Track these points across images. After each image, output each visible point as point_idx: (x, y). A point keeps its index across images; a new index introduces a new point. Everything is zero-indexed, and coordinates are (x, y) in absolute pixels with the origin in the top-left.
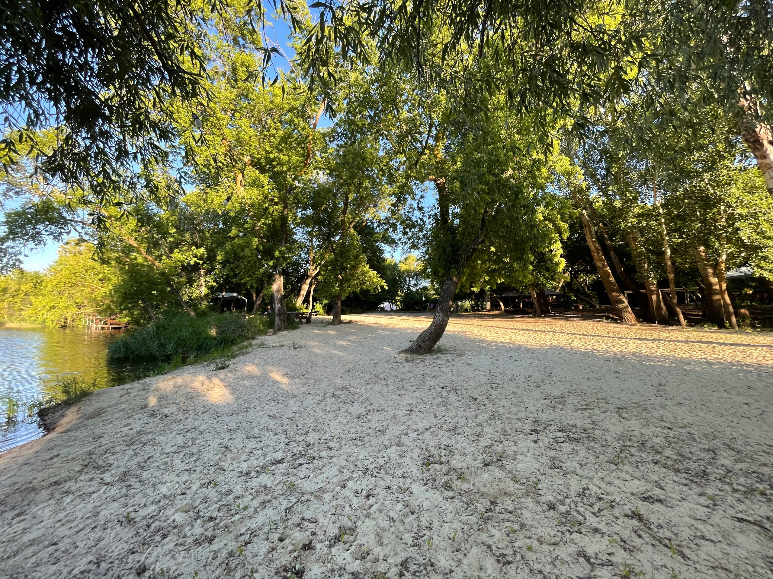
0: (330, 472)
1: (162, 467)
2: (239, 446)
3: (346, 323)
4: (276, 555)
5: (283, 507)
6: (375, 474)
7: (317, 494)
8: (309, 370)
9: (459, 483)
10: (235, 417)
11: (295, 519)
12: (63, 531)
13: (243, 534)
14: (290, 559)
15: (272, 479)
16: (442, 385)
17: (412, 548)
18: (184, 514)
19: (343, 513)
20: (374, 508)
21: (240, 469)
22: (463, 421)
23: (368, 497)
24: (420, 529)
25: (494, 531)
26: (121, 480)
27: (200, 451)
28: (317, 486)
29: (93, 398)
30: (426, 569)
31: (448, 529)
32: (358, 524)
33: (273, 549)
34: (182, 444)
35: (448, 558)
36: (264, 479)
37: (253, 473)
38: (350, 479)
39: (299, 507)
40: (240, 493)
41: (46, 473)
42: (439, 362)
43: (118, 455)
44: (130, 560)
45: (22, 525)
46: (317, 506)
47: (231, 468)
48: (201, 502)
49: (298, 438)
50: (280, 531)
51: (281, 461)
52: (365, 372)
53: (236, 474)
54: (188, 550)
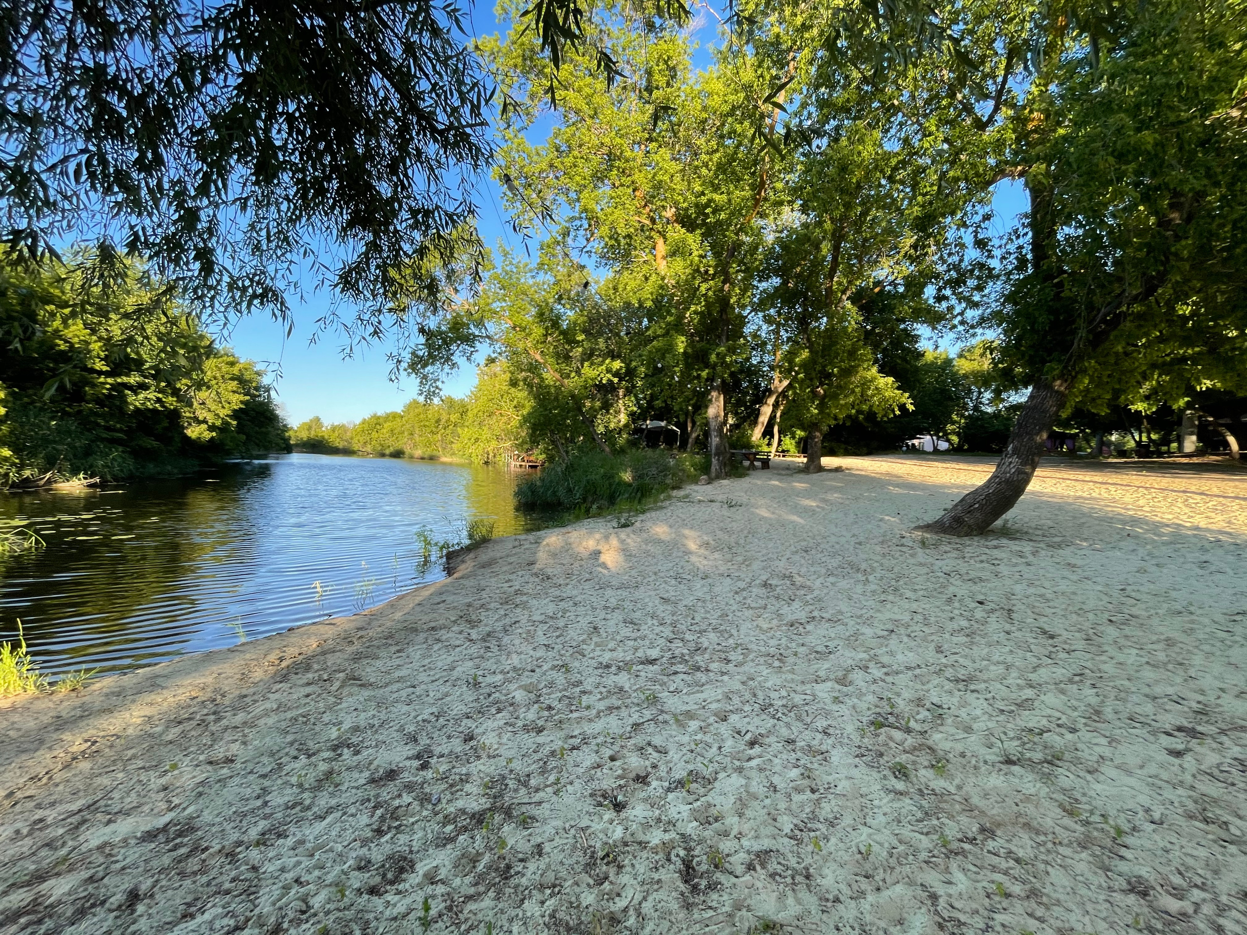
0: (711, 693)
1: (524, 635)
2: (610, 630)
3: (830, 471)
4: (599, 774)
5: (631, 721)
6: (780, 715)
7: (680, 718)
8: (742, 541)
9: (929, 774)
10: (619, 592)
11: (639, 740)
12: (423, 677)
13: (575, 737)
14: (614, 786)
15: (632, 681)
16: (981, 598)
17: (786, 840)
18: (525, 693)
19: (706, 754)
20: (753, 763)
21: (601, 659)
22: (997, 670)
23: (752, 744)
24: (814, 817)
25: (958, 876)
26: (484, 640)
27: (566, 626)
28: (685, 708)
29: (490, 546)
30: (793, 878)
31: (863, 837)
32: (721, 775)
33: (599, 766)
34: (551, 614)
35: (840, 879)
36: (623, 679)
37: (613, 669)
38: (739, 710)
39: (651, 728)
40: (589, 688)
41: (431, 616)
42: (996, 553)
43: (490, 613)
44: (463, 724)
45: (398, 662)
46: (674, 733)
47: (591, 655)
48: (546, 686)
49: (688, 636)
50: (616, 748)
51: (652, 662)
52: (833, 555)
53: (594, 663)
54: (515, 733)
